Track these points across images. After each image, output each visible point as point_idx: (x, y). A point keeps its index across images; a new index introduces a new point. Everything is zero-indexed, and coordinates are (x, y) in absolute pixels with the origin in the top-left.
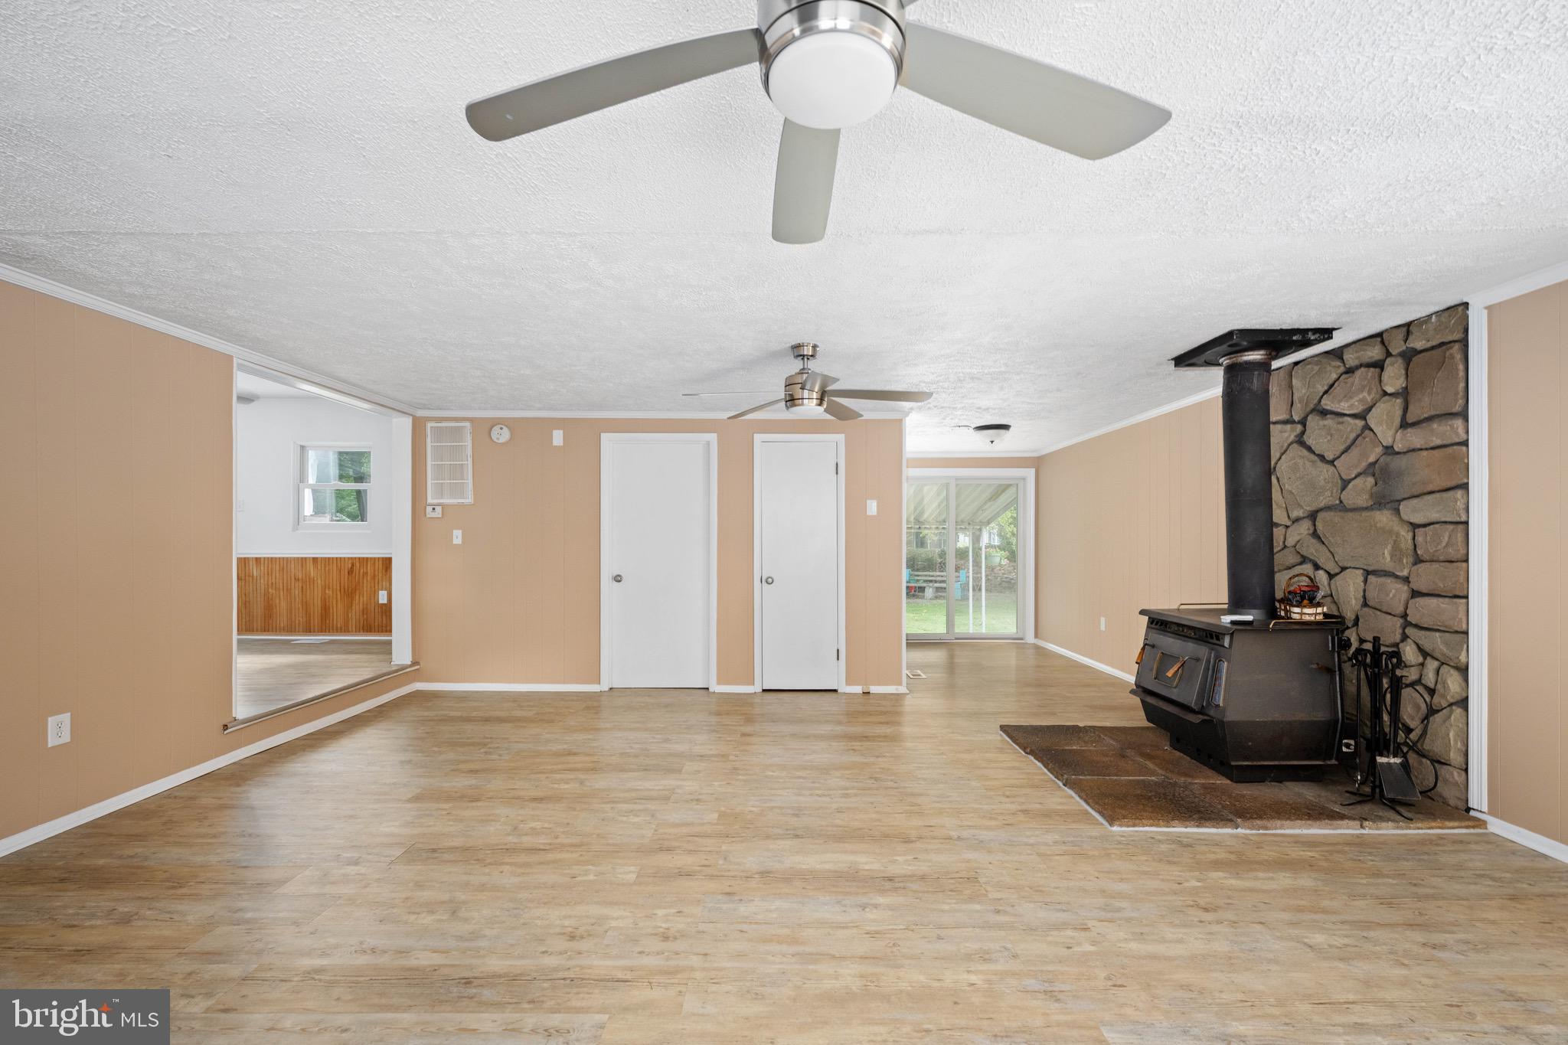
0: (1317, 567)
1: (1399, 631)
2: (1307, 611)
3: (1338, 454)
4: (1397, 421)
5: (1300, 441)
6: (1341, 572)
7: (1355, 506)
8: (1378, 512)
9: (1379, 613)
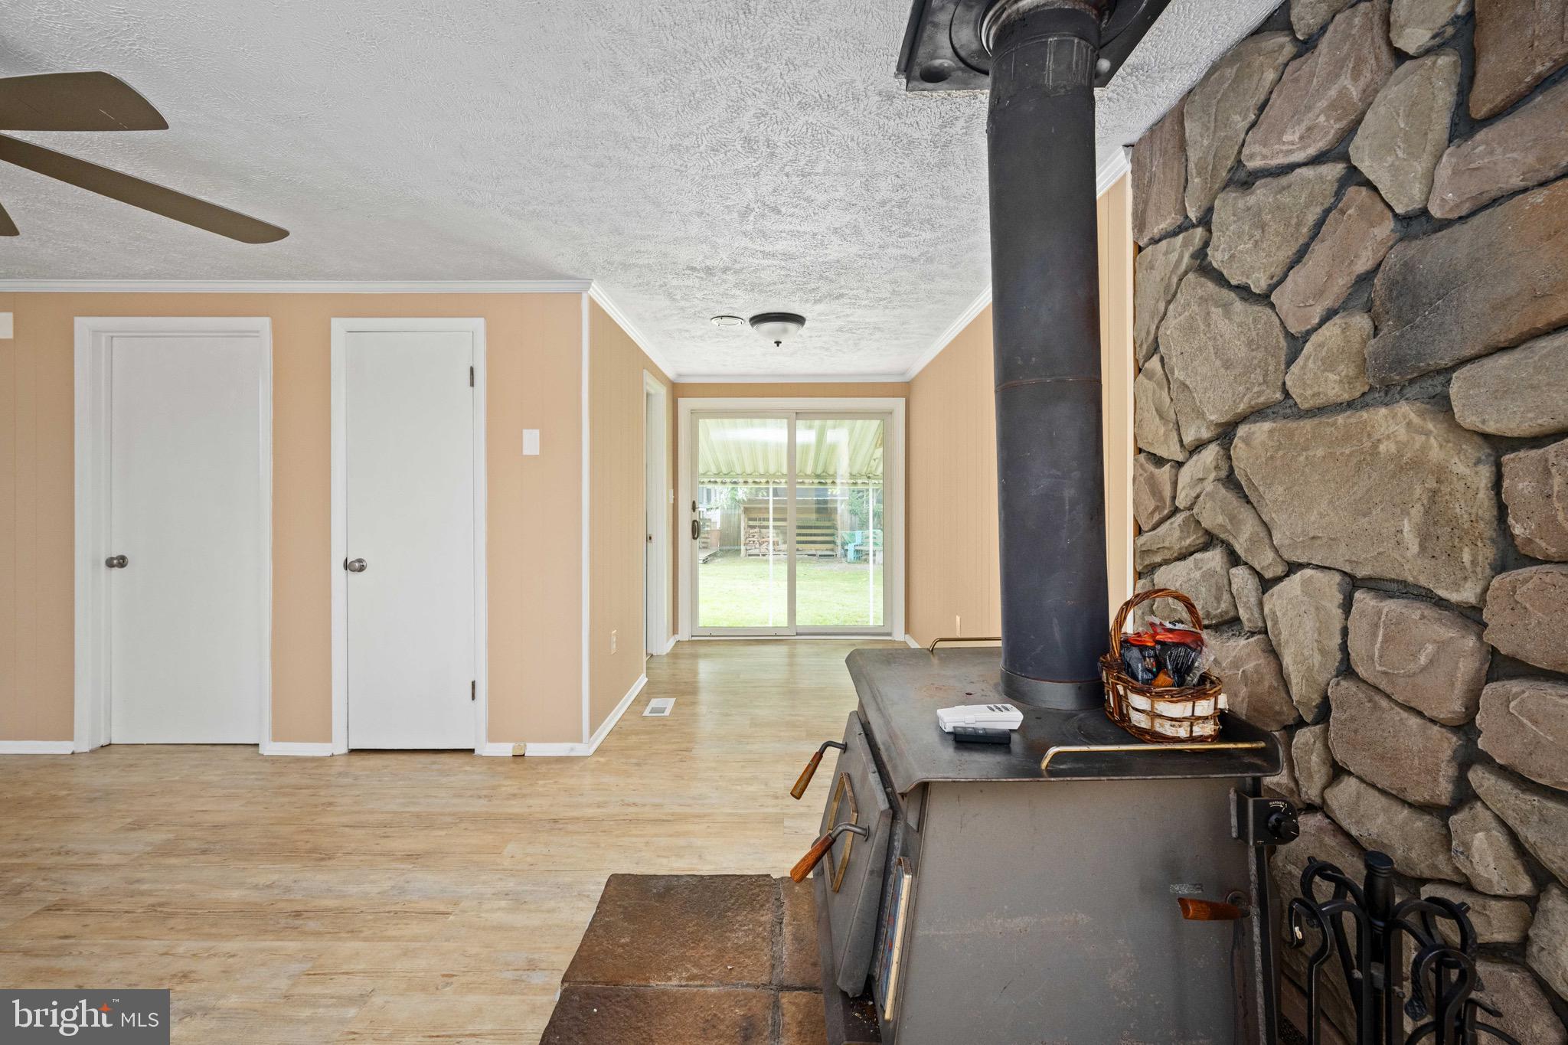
0: (1234, 559)
1: (1447, 771)
2: (1165, 708)
3: (1278, 272)
4: (1441, 123)
5: (1202, 266)
6: (1287, 575)
7: (1319, 401)
8: (1383, 411)
9: (1384, 703)
